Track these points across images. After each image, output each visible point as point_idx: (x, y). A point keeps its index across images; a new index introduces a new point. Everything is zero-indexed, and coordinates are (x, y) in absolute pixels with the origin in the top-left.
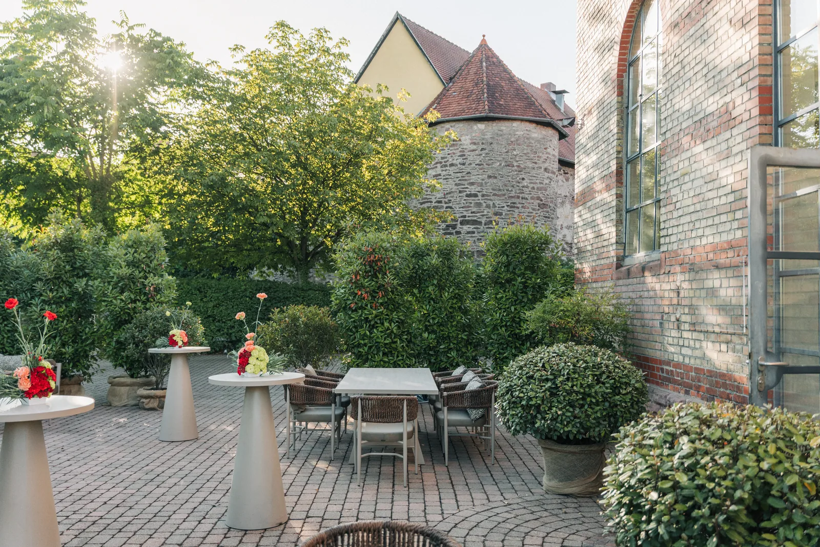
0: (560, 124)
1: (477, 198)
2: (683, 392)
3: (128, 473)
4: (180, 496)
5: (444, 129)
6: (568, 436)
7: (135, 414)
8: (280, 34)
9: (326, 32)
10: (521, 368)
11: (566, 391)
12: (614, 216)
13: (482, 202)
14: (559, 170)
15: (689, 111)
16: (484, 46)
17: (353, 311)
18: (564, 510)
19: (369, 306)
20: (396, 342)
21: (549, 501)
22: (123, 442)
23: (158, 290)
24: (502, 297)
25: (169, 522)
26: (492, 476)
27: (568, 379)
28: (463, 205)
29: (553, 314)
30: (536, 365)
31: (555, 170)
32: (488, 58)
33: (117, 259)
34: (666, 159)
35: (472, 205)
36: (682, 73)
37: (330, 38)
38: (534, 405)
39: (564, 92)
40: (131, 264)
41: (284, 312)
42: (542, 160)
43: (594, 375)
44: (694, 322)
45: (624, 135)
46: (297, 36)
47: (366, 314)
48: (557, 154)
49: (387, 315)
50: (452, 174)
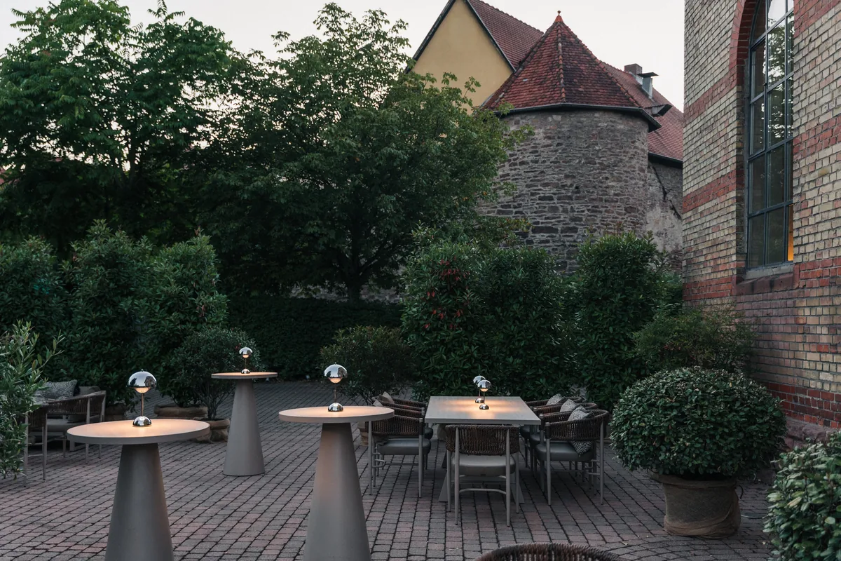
0: (649, 112)
1: (552, 202)
2: (821, 422)
3: (201, 508)
4: (265, 532)
5: (513, 122)
6: (697, 470)
7: (187, 447)
8: (330, 18)
9: (382, 14)
10: (641, 394)
11: (694, 420)
12: (733, 223)
13: (558, 205)
14: (649, 167)
15: (828, 103)
16: (559, 23)
17: (428, 332)
18: (693, 552)
19: (445, 327)
20: (477, 368)
21: (674, 544)
22: (185, 476)
23: (208, 310)
24: (598, 316)
25: (261, 557)
26: (603, 516)
27: (696, 407)
28: (535, 210)
29: (667, 335)
30: (658, 391)
31: (644, 167)
32: (564, 38)
33: (165, 276)
34: (800, 158)
35: (546, 210)
36: (819, 60)
37: (387, 22)
38: (657, 436)
39: (653, 74)
40: (181, 281)
41: (349, 334)
42: (629, 155)
43: (726, 403)
44: (835, 343)
45: (746, 128)
46: (349, 20)
47: (442, 336)
48: (646, 148)
49: (466, 337)
50: (523, 174)
